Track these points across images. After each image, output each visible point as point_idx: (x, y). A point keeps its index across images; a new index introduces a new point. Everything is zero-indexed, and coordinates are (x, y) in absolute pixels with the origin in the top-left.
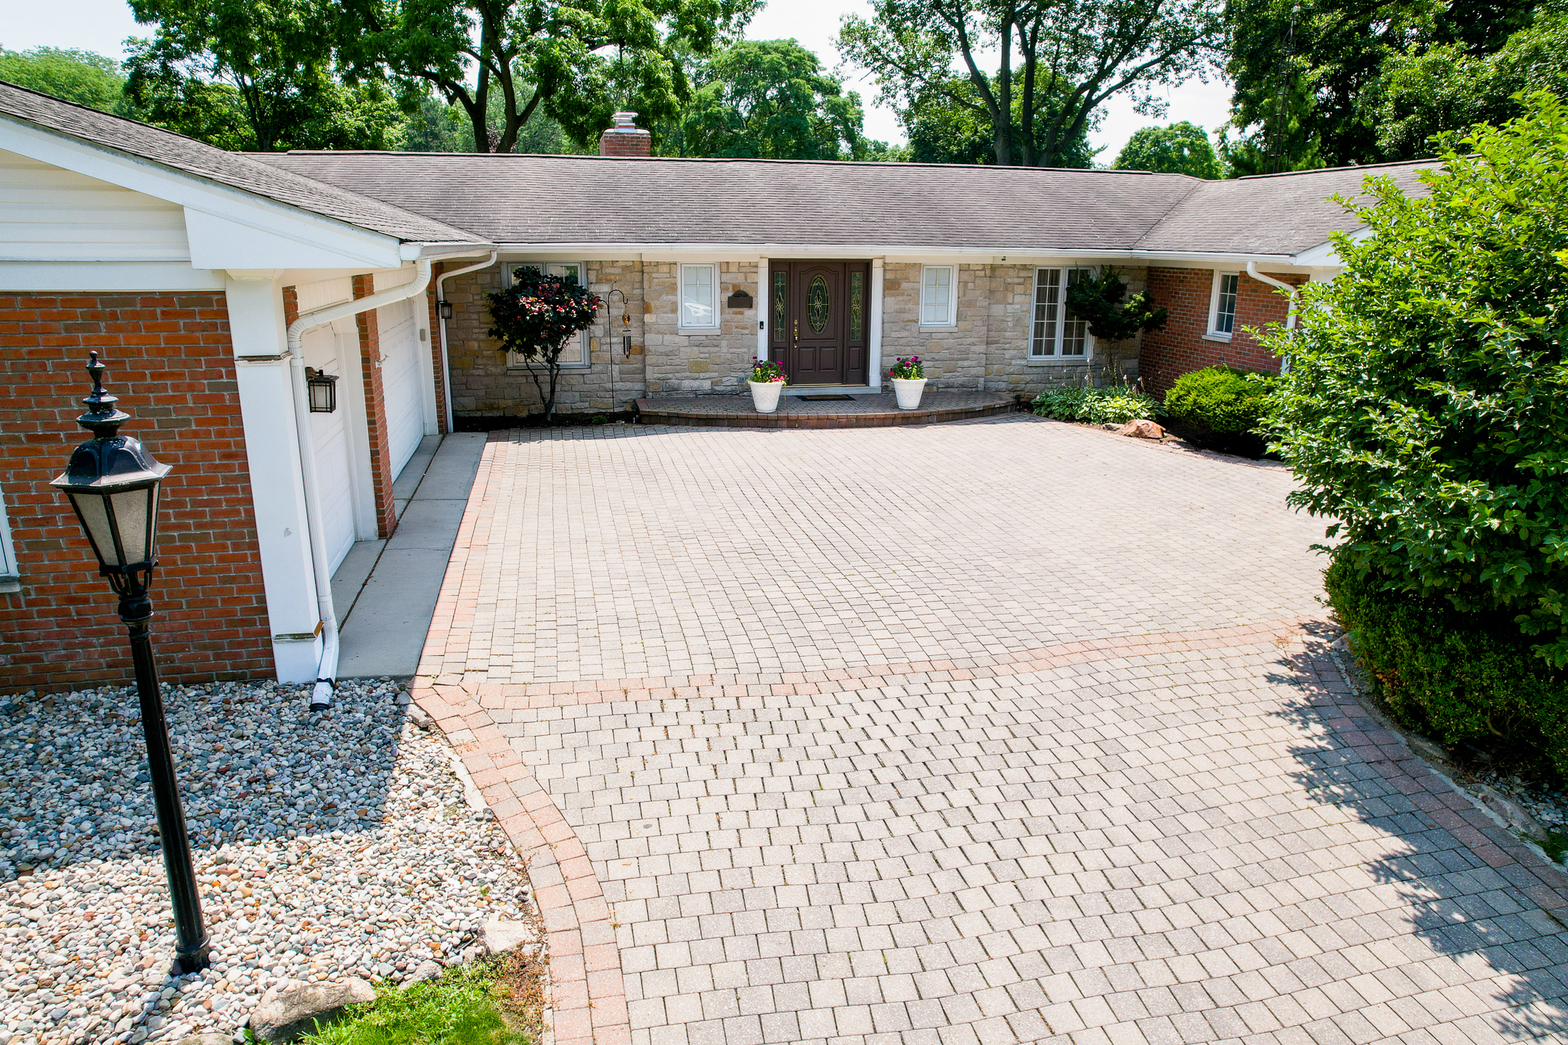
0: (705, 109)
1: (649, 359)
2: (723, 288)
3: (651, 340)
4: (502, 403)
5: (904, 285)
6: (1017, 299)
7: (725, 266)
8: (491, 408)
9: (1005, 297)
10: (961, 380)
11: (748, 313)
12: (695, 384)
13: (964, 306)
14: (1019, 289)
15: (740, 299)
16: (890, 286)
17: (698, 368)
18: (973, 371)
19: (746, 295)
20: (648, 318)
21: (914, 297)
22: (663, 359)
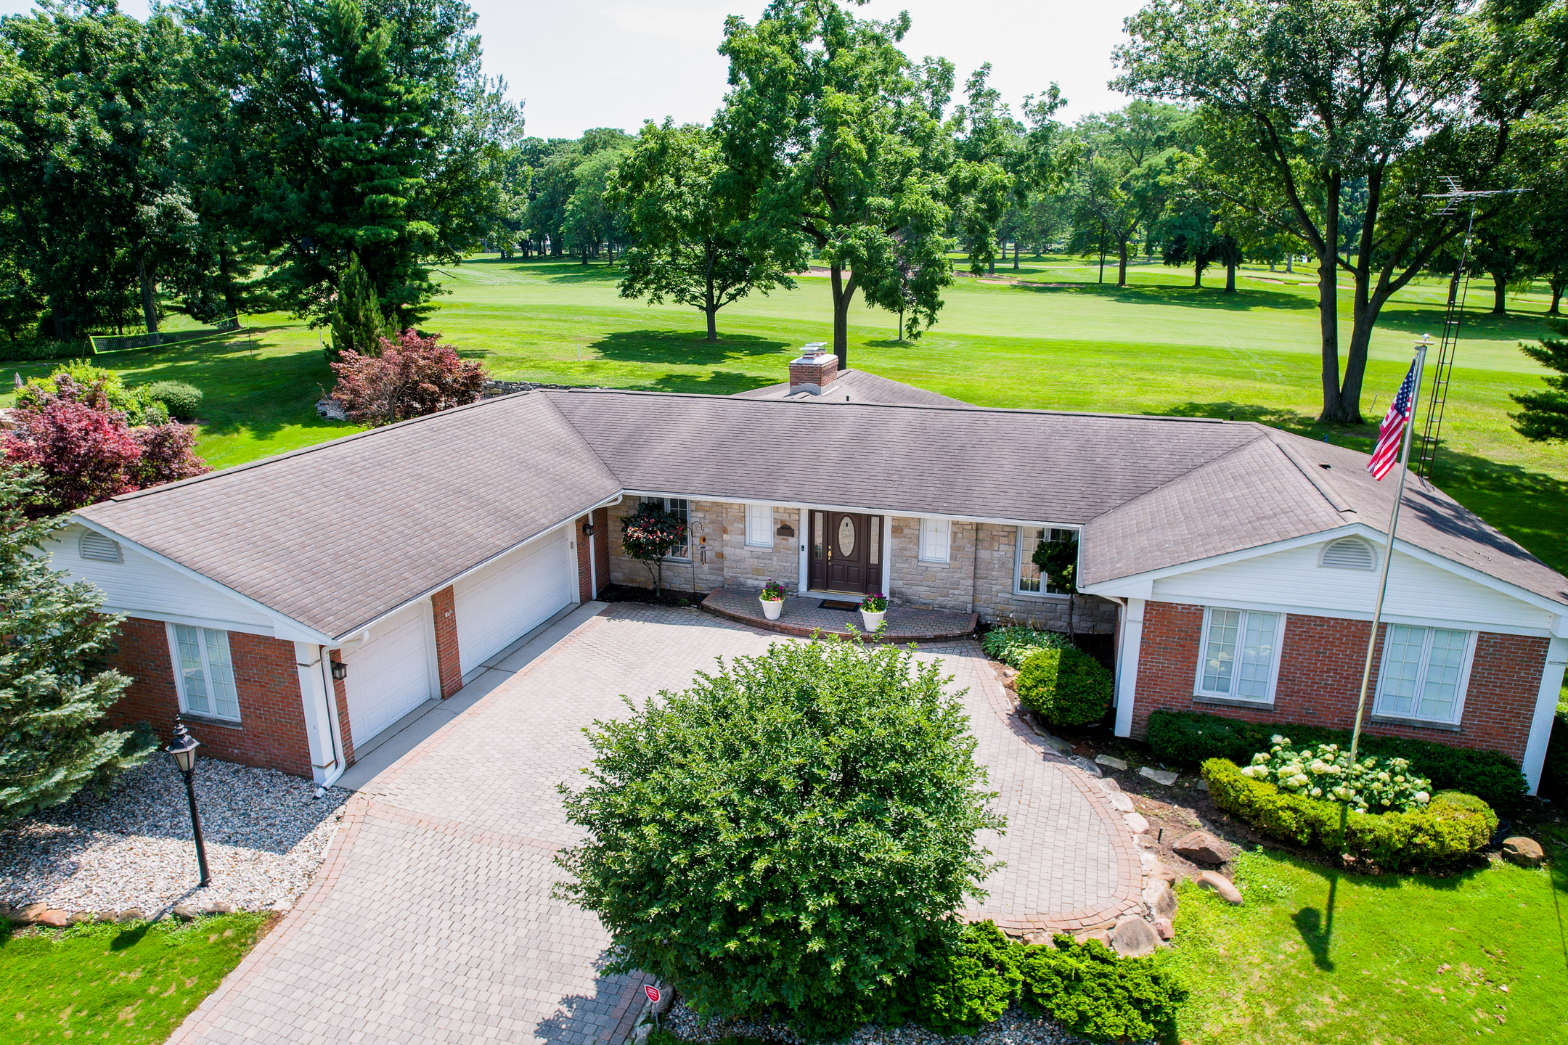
0: (1154, 178)
1: (726, 563)
2: (775, 523)
3: (727, 551)
4: (639, 579)
5: (906, 531)
6: (1002, 547)
7: (777, 510)
8: (632, 581)
9: (992, 545)
10: (951, 604)
11: (792, 540)
12: (756, 583)
13: (956, 549)
14: (1004, 540)
15: (785, 530)
16: (897, 530)
17: (758, 572)
18: (962, 598)
19: (789, 528)
20: (725, 537)
21: (917, 540)
22: (734, 564)
